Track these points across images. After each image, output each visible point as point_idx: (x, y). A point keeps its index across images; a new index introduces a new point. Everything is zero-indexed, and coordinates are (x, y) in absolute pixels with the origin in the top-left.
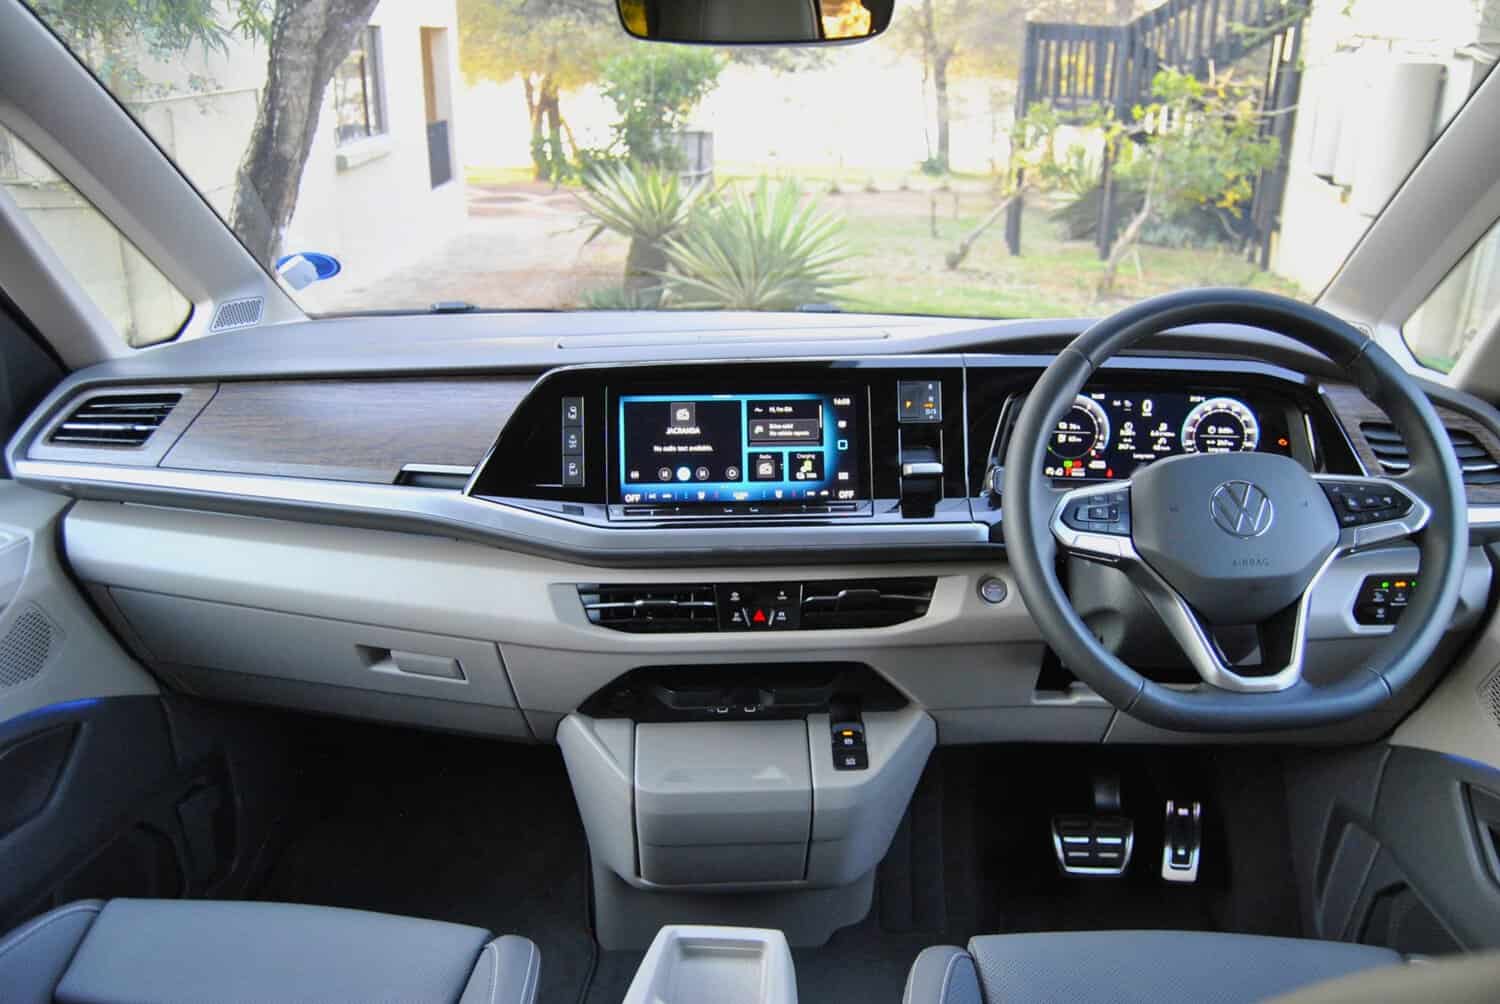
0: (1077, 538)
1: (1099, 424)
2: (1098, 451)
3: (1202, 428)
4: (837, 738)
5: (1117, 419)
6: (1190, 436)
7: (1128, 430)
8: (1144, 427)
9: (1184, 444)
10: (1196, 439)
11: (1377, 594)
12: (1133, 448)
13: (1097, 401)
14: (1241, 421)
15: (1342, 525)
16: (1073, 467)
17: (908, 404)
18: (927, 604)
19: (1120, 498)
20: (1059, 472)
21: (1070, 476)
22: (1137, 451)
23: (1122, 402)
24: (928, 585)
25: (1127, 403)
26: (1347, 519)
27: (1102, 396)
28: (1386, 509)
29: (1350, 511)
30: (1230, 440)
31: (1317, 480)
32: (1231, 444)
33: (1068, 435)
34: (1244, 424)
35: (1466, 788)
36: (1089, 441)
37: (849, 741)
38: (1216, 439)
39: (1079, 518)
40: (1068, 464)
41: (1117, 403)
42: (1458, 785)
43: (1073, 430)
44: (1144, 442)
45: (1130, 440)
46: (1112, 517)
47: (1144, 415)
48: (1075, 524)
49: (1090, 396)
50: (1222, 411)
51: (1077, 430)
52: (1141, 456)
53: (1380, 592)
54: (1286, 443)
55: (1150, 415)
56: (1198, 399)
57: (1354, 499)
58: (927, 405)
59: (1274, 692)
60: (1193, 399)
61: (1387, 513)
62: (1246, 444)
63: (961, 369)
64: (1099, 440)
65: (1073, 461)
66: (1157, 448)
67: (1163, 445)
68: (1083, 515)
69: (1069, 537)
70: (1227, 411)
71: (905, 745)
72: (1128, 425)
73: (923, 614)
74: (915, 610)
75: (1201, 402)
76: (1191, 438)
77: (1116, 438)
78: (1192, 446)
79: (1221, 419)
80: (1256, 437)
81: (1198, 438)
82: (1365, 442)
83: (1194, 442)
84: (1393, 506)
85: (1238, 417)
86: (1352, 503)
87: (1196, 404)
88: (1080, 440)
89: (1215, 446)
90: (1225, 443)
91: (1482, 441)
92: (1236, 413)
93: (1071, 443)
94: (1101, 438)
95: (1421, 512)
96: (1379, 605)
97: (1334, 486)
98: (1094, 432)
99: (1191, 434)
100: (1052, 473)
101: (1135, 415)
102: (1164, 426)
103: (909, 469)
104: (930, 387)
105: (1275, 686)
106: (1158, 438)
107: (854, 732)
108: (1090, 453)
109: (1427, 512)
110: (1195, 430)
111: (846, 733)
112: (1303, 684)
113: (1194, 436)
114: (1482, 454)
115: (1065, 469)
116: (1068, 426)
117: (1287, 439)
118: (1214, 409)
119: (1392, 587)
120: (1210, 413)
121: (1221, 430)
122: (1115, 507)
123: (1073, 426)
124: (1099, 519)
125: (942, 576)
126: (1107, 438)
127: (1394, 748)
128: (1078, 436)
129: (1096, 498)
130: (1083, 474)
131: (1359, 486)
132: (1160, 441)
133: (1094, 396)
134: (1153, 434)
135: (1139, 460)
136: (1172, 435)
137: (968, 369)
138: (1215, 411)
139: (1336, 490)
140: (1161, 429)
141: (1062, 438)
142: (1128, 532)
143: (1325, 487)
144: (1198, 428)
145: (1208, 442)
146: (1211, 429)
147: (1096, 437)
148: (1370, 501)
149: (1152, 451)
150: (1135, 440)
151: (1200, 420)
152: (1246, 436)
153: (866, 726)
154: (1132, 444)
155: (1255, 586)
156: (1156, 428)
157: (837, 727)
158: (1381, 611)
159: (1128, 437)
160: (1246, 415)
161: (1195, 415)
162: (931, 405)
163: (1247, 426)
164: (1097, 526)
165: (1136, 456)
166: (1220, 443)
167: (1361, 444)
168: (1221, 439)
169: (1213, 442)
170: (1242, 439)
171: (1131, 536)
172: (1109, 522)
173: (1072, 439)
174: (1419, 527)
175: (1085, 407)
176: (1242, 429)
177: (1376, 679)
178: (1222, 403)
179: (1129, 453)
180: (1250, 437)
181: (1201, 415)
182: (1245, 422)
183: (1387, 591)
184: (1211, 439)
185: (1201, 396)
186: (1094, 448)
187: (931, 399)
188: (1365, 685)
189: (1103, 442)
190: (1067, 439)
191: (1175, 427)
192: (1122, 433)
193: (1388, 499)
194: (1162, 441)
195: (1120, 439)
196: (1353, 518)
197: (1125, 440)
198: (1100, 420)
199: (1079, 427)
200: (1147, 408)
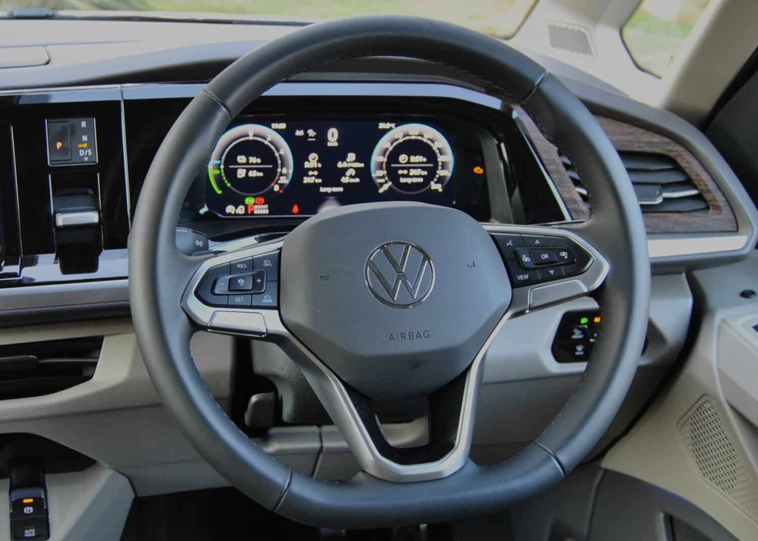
0: (214, 313)
1: (280, 155)
2: (281, 185)
3: (393, 156)
4: (17, 506)
5: (300, 150)
6: (380, 166)
7: (312, 161)
8: (330, 158)
9: (373, 175)
10: (387, 169)
11: (576, 331)
12: (319, 181)
13: (277, 131)
14: (435, 148)
15: (515, 284)
16: (255, 204)
17: (59, 145)
18: (94, 365)
19: (267, 264)
20: (241, 210)
21: (252, 213)
22: (324, 185)
23: (305, 132)
24: (95, 344)
25: (311, 133)
26: (521, 277)
27: (283, 126)
28: (563, 265)
29: (525, 269)
30: (423, 169)
31: (489, 231)
32: (425, 173)
33: (248, 170)
34: (437, 152)
35: (670, 520)
36: (271, 175)
37: (28, 510)
38: (408, 169)
39: (216, 292)
40: (249, 201)
41: (299, 133)
42: (662, 516)
43: (252, 164)
44: (331, 174)
45: (316, 173)
46: (257, 289)
47: (329, 144)
48: (212, 299)
49: (270, 127)
50: (413, 138)
51: (257, 164)
52: (329, 190)
53: (579, 329)
54: (481, 171)
55: (336, 144)
56: (387, 126)
57: (530, 255)
58: (80, 146)
59: (436, 479)
60: (382, 126)
61: (563, 270)
62: (440, 173)
63: (118, 102)
64: (281, 174)
65: (255, 197)
66: (344, 180)
67: (351, 177)
68: (222, 287)
69: (203, 313)
70: (420, 138)
71: (92, 507)
72: (313, 156)
73: (89, 378)
74: (81, 374)
75: (391, 129)
76: (381, 168)
77: (300, 171)
78: (383, 177)
79: (413, 146)
80: (451, 166)
81: (388, 168)
82: (563, 169)
83: (385, 172)
84: (569, 263)
85: (432, 145)
86: (526, 259)
87: (385, 131)
88: (261, 174)
89: (407, 176)
90: (418, 172)
91: (683, 165)
92: (429, 139)
93: (252, 178)
94: (284, 171)
95: (599, 268)
96: (578, 342)
97: (507, 239)
98: (276, 166)
99: (382, 163)
100: (233, 213)
101: (320, 145)
102: (351, 156)
103: (62, 220)
104: (84, 124)
105: (440, 473)
106: (346, 169)
107: (34, 498)
108: (273, 187)
109: (606, 267)
110: (385, 160)
111: (25, 501)
112: (472, 467)
113: (384, 166)
114: (679, 178)
115: (246, 207)
116: (248, 160)
117: (483, 166)
118: (404, 136)
119: (591, 323)
120: (401, 140)
121: (414, 159)
122: (261, 275)
123: (253, 160)
124: (242, 291)
125: (108, 335)
126: (291, 171)
127: (606, 471)
128: (259, 170)
129: (239, 266)
130: (267, 212)
131: (535, 239)
132: (348, 173)
133: (275, 126)
134: (340, 165)
135: (326, 194)
136: (362, 165)
137: (126, 101)
138: (407, 138)
139: (510, 243)
140: (348, 160)
141: (241, 174)
142: (276, 305)
143: (497, 241)
144: (388, 158)
145: (400, 172)
146: (403, 158)
147: (279, 170)
148: (546, 256)
149: (340, 184)
150: (321, 173)
151: (391, 148)
152: (440, 164)
153: (48, 488)
154: (317, 177)
155: (415, 361)
156: (344, 159)
157: (17, 494)
158: (580, 348)
159: (313, 169)
160: (439, 141)
161: (384, 143)
162: (85, 145)
163: (441, 153)
164: (238, 300)
165: (322, 190)
166: (413, 172)
167: (558, 171)
168: (414, 168)
169: (405, 172)
170: (436, 168)
171: (278, 308)
172: (252, 294)
173: (253, 174)
174: (597, 284)
175: (265, 139)
176: (436, 158)
177: (548, 459)
178: (415, 130)
179: (315, 186)
180: (444, 166)
181: (392, 144)
182: (439, 149)
183: (586, 327)
184: (403, 168)
185: (391, 122)
186: (277, 183)
187: (85, 138)
188: (536, 468)
189: (286, 175)
190: (247, 173)
191: (365, 156)
192: (307, 165)
193: (564, 254)
194: (351, 172)
195: (305, 172)
196: (526, 277)
197: (310, 173)
198: (282, 152)
199: (259, 161)
200: (333, 137)
